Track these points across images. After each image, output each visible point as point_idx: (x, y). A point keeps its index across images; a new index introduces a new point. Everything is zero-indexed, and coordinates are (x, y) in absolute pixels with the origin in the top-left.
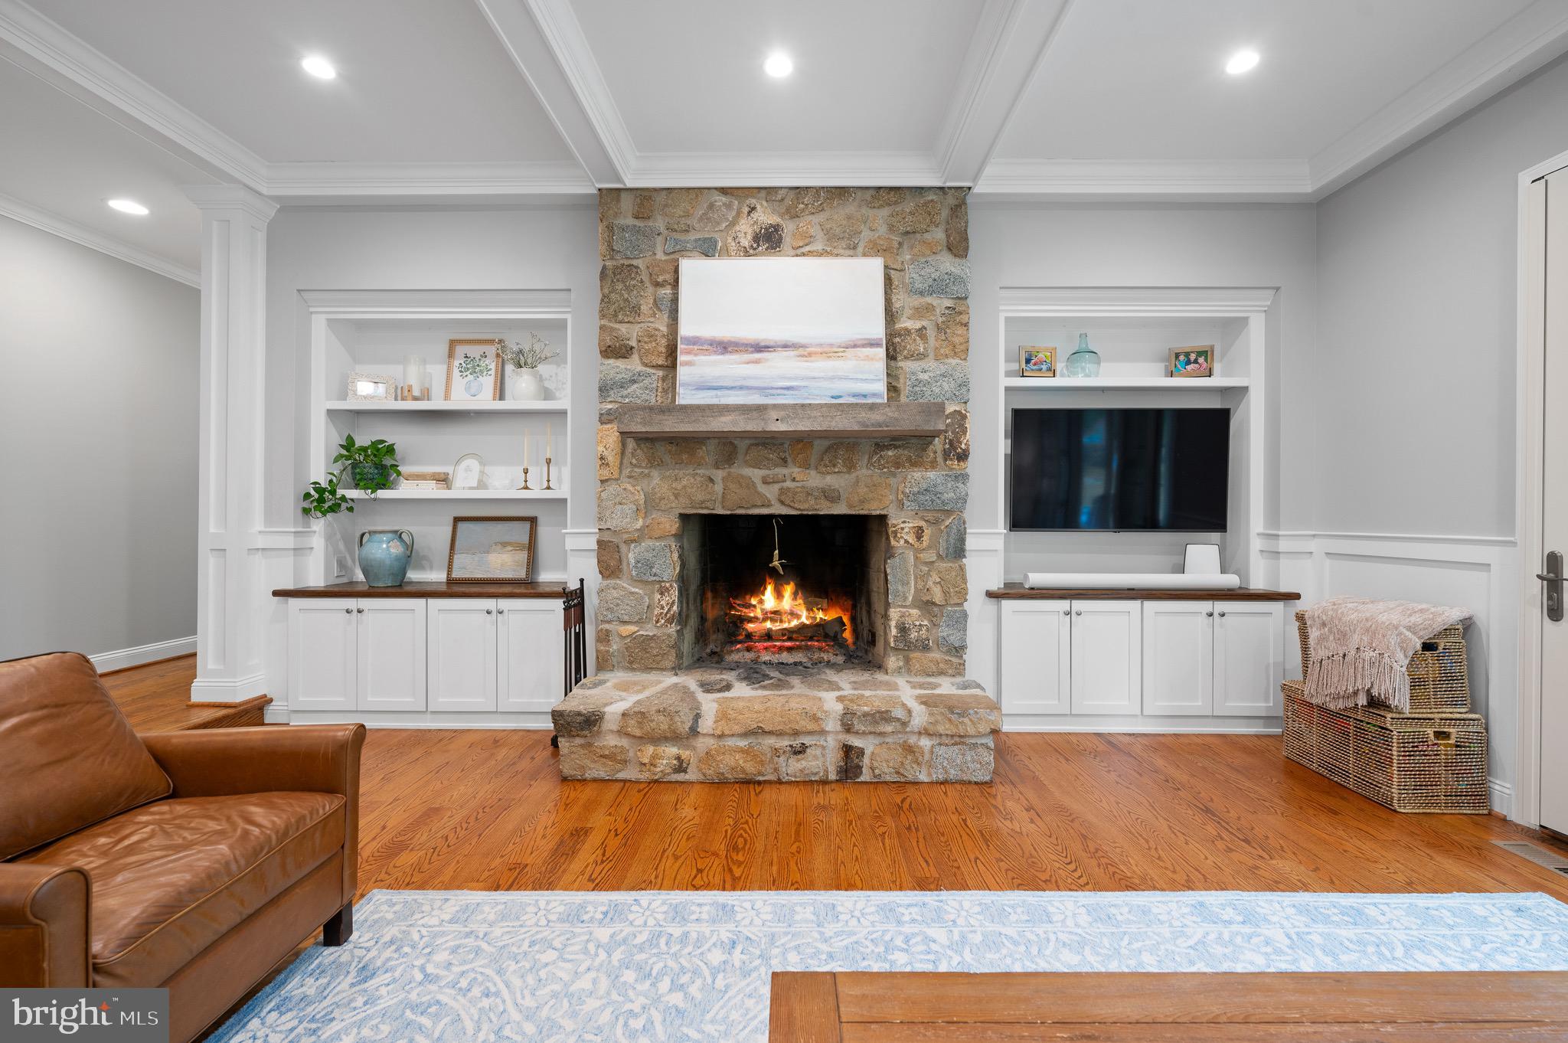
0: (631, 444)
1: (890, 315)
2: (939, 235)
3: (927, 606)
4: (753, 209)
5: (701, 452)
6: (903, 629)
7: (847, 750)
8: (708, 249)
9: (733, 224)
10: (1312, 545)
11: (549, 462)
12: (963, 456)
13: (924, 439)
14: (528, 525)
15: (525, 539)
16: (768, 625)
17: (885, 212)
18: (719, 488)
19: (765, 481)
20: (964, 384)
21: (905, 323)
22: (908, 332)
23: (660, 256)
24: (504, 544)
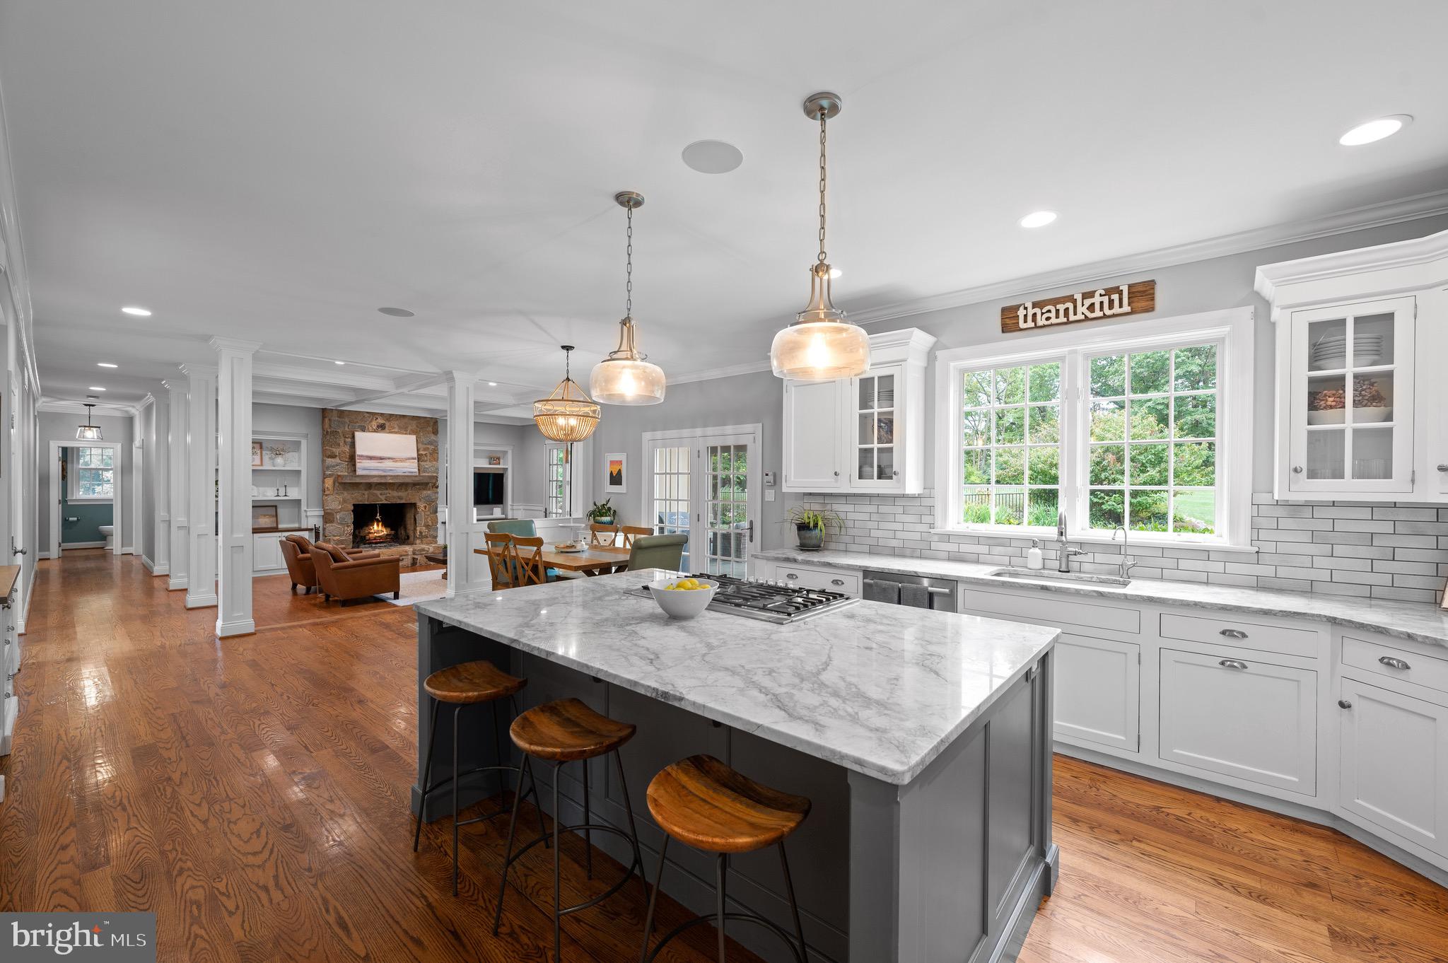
0: (337, 484)
1: (418, 450)
2: (431, 429)
3: (427, 526)
4: (377, 419)
5: (361, 486)
6: (421, 533)
7: (414, 559)
8: (363, 429)
9: (371, 422)
10: (521, 507)
11: (285, 486)
12: (437, 487)
13: (427, 484)
14: (274, 508)
15: (274, 514)
16: (375, 534)
17: (415, 422)
18: (366, 496)
19: (381, 494)
20: (437, 469)
21: (421, 452)
22: (422, 454)
23: (346, 429)
24: (265, 515)
